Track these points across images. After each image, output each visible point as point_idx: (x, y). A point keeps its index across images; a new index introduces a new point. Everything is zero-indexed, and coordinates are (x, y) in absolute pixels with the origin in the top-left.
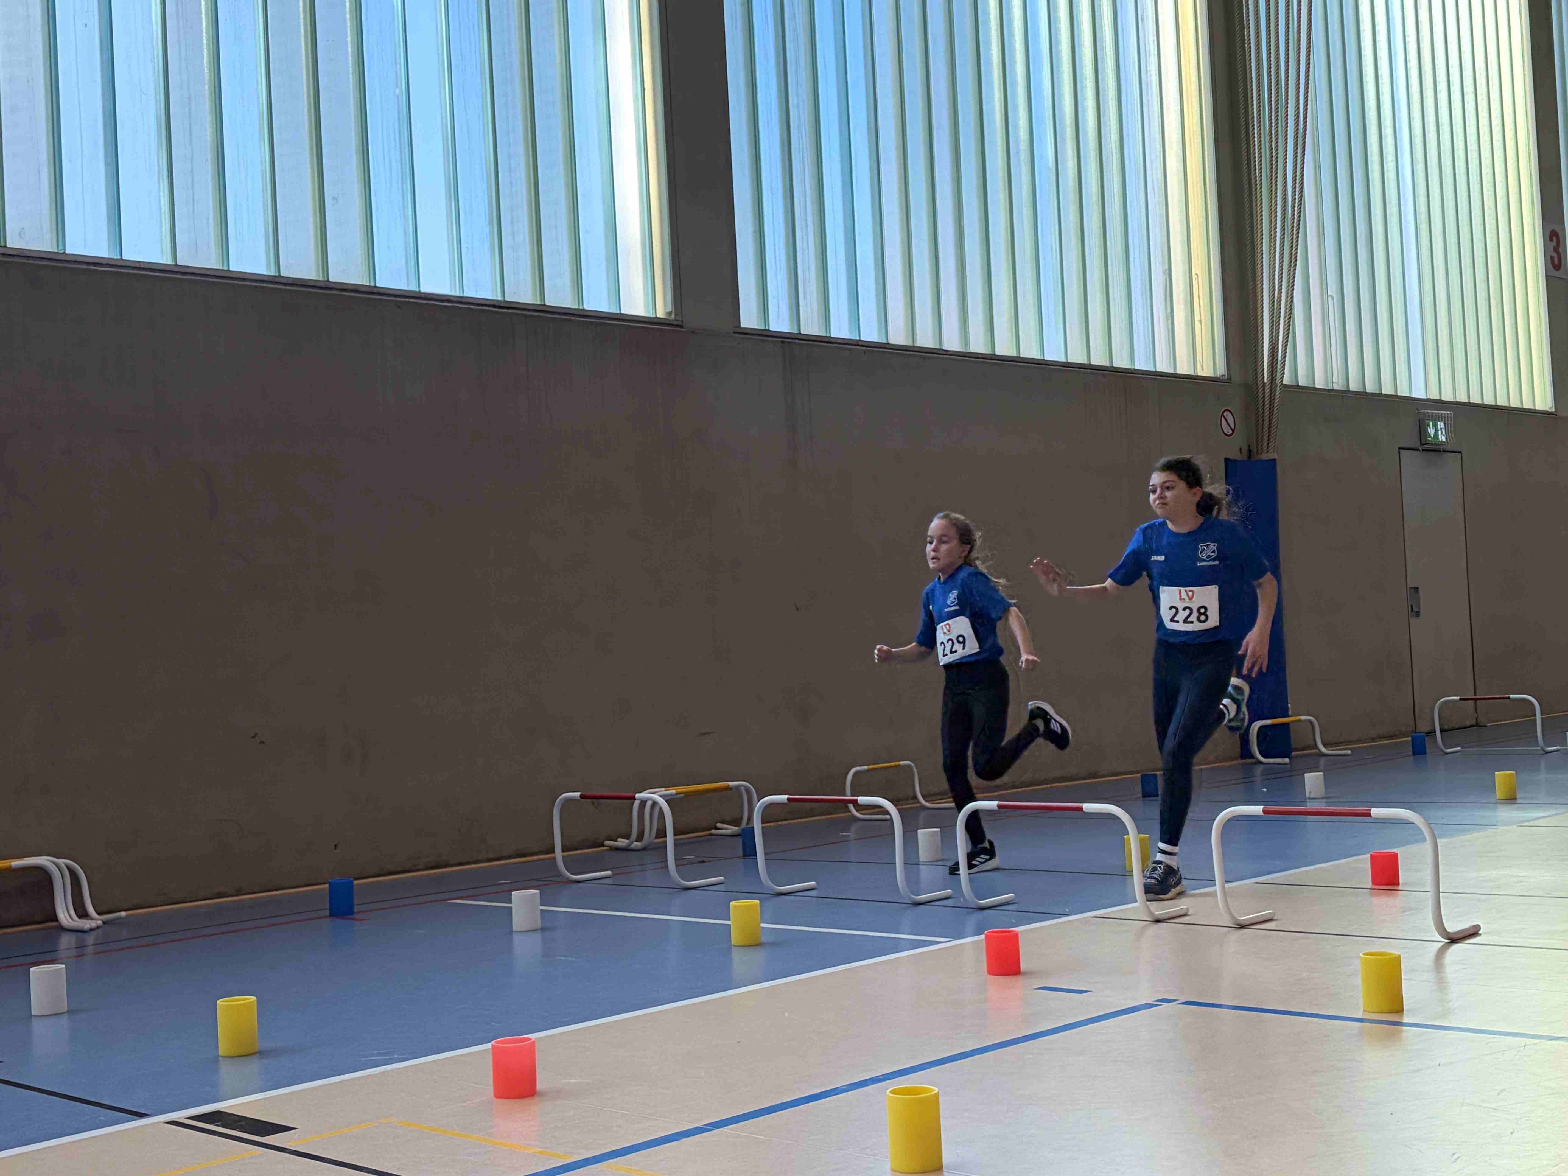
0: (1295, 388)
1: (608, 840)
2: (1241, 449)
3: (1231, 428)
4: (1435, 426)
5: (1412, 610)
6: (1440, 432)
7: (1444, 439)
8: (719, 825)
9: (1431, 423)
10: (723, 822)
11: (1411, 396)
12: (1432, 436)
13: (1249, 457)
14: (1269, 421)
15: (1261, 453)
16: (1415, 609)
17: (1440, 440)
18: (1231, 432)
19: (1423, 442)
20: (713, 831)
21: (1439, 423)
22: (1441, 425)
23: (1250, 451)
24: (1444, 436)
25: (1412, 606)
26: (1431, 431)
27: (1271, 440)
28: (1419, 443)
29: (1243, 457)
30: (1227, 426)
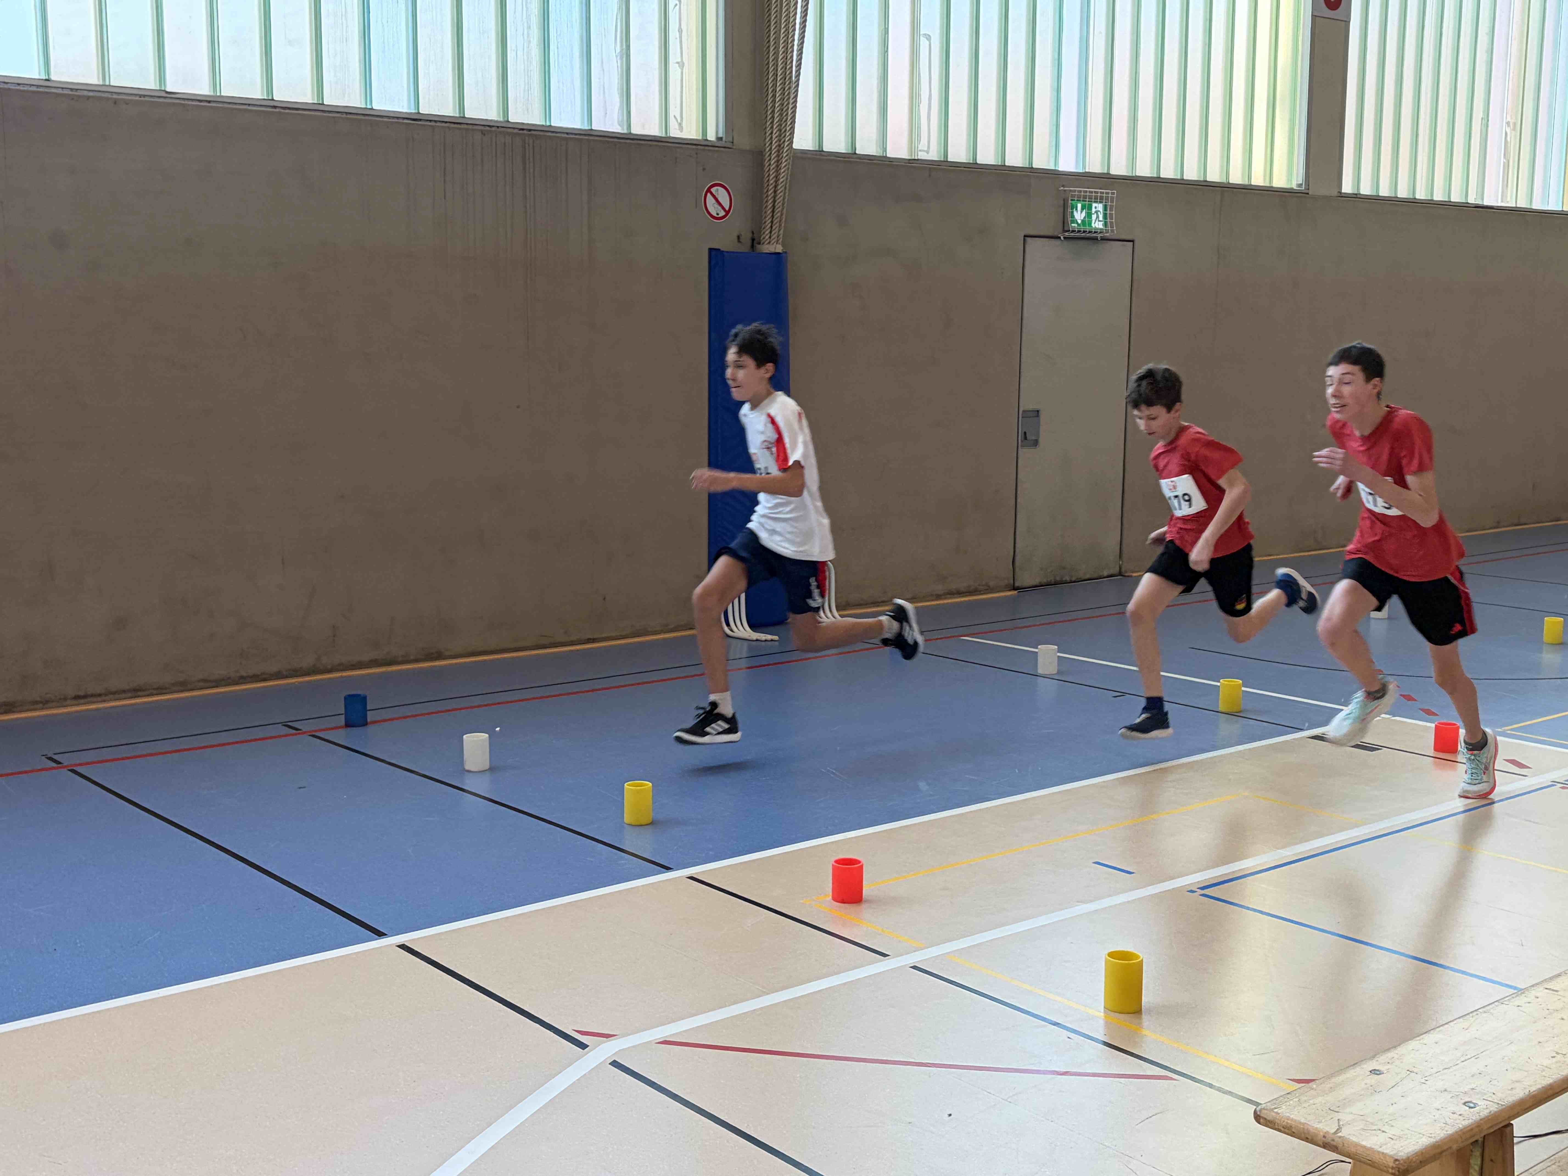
0: (817, 155)
2: (739, 237)
3: (723, 208)
4: (1087, 208)
5: (1025, 438)
6: (1094, 217)
7: (1100, 225)
9: (1079, 206)
11: (1057, 169)
12: (1081, 221)
13: (753, 246)
14: (774, 199)
15: (765, 244)
16: (1030, 438)
17: (1094, 225)
18: (722, 213)
19: (1066, 229)
21: (1094, 205)
22: (1096, 207)
23: (753, 240)
24: (1101, 220)
25: (1025, 433)
26: (1079, 216)
27: (776, 226)
28: (1061, 231)
29: (745, 248)
30: (716, 205)
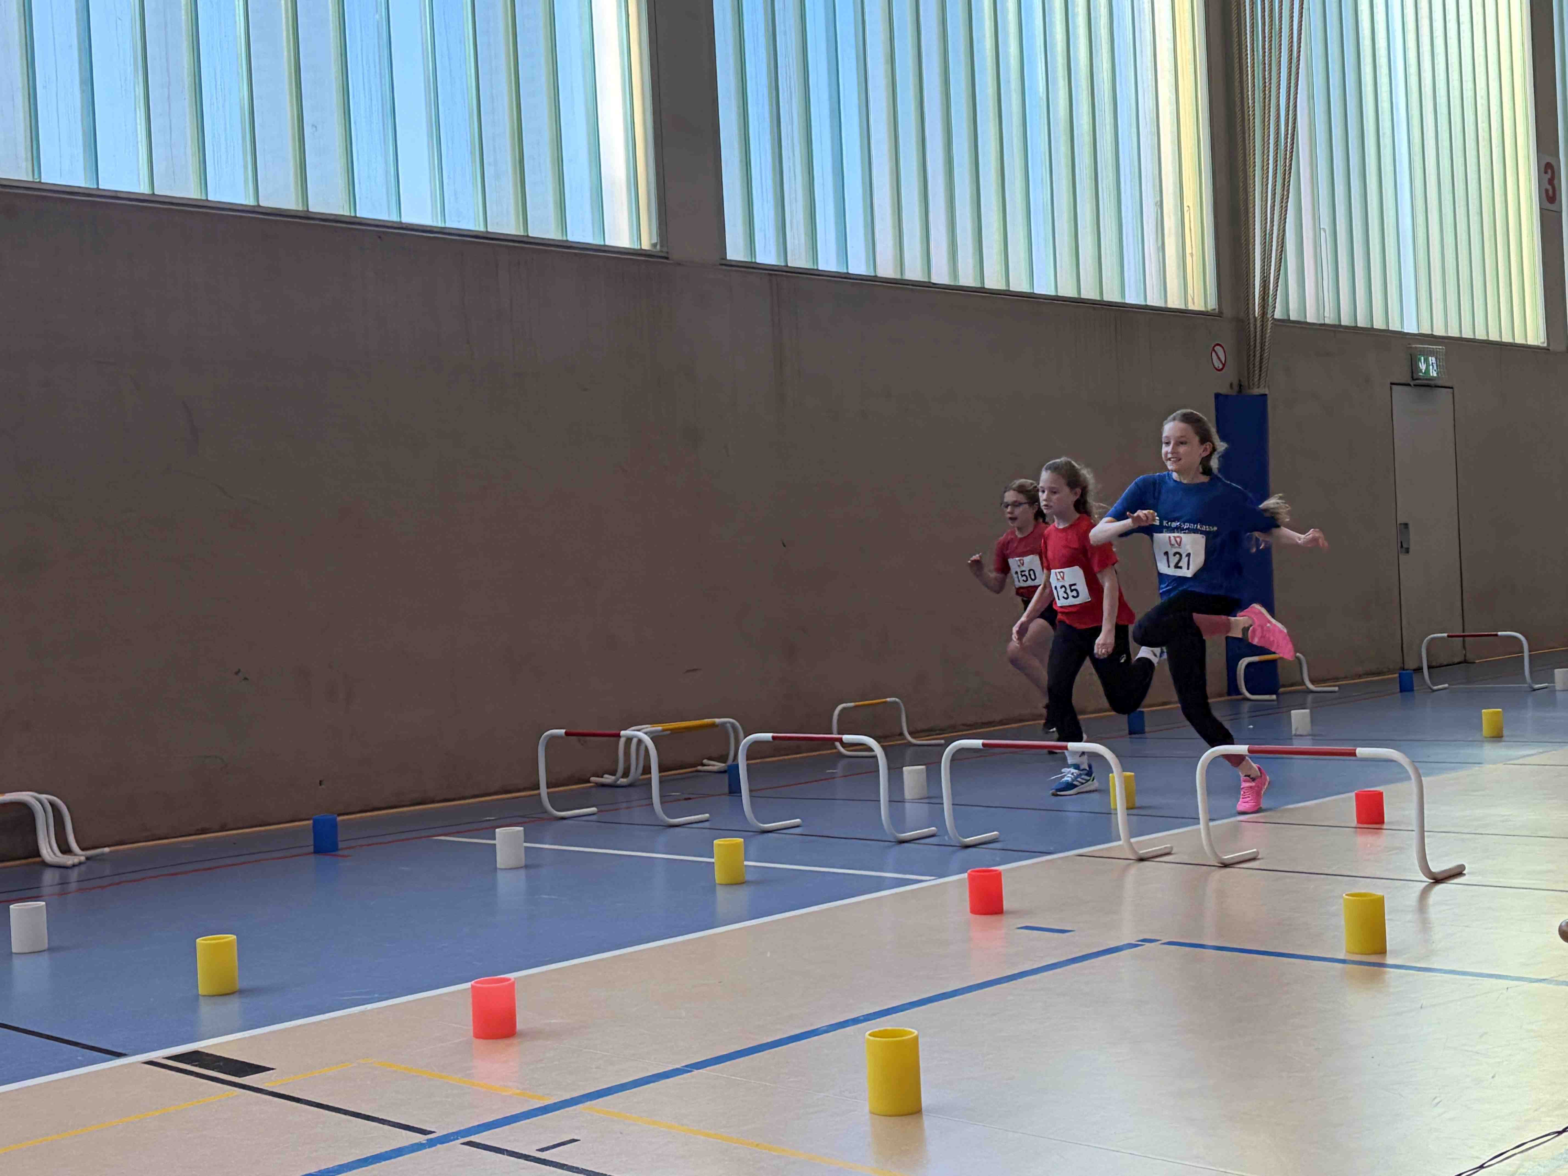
0: (1286, 322)
1: (593, 776)
2: (1231, 384)
3: (1221, 362)
4: (1426, 361)
5: (1402, 546)
6: (1431, 367)
7: (1435, 375)
8: (705, 761)
9: (1422, 358)
10: (710, 759)
11: (1403, 330)
12: (1423, 371)
13: (1240, 391)
14: (1261, 356)
15: (1252, 388)
16: (1405, 546)
17: (1431, 374)
18: (1221, 366)
19: (1415, 377)
20: (700, 768)
21: (1430, 358)
22: (1432, 360)
23: (1240, 386)
24: (1435, 371)
25: (1401, 543)
26: (1423, 367)
27: (1262, 375)
28: (1410, 379)
29: (1234, 392)
30: (1218, 360)
